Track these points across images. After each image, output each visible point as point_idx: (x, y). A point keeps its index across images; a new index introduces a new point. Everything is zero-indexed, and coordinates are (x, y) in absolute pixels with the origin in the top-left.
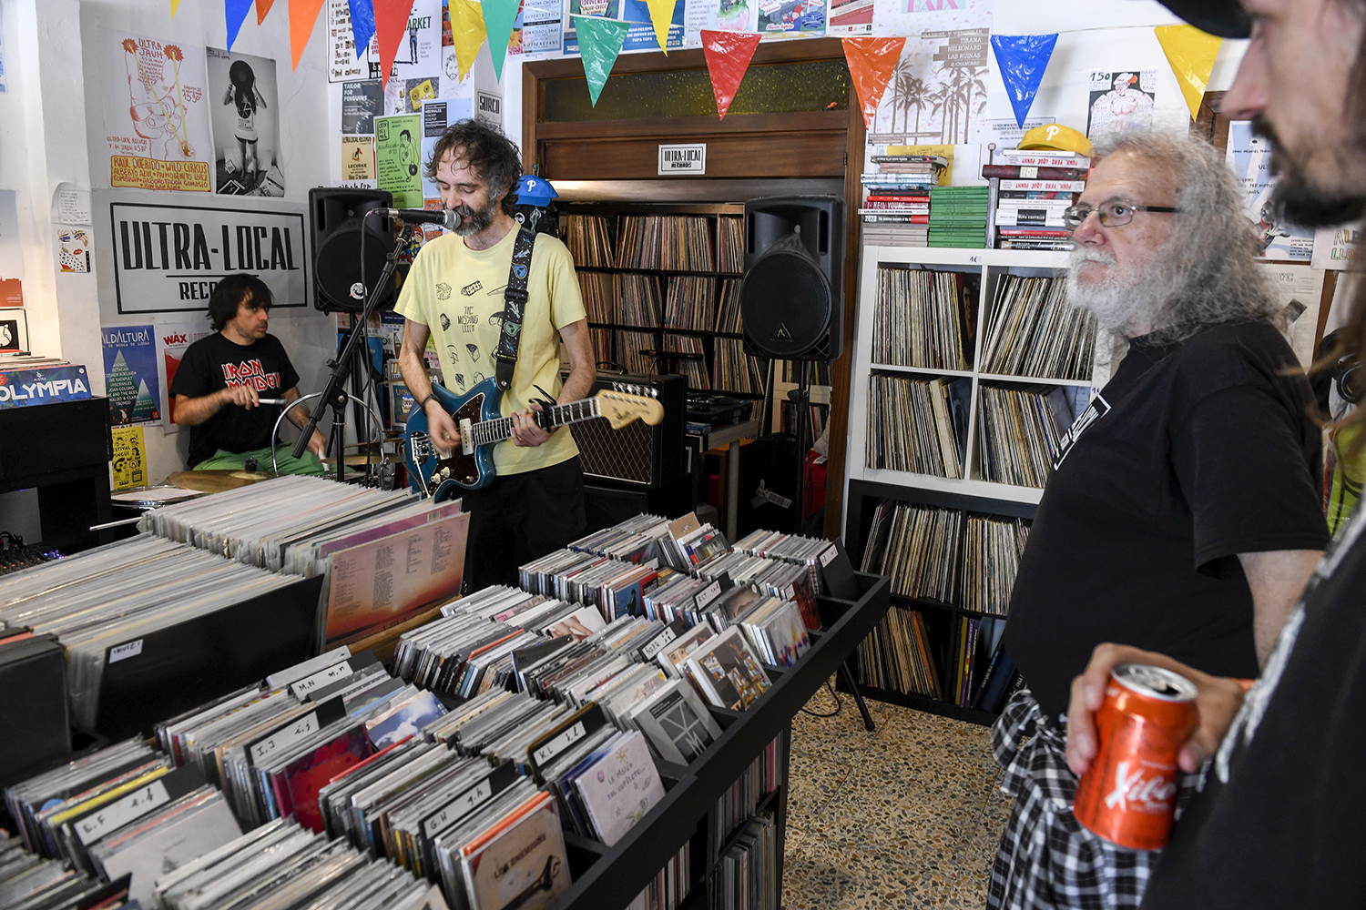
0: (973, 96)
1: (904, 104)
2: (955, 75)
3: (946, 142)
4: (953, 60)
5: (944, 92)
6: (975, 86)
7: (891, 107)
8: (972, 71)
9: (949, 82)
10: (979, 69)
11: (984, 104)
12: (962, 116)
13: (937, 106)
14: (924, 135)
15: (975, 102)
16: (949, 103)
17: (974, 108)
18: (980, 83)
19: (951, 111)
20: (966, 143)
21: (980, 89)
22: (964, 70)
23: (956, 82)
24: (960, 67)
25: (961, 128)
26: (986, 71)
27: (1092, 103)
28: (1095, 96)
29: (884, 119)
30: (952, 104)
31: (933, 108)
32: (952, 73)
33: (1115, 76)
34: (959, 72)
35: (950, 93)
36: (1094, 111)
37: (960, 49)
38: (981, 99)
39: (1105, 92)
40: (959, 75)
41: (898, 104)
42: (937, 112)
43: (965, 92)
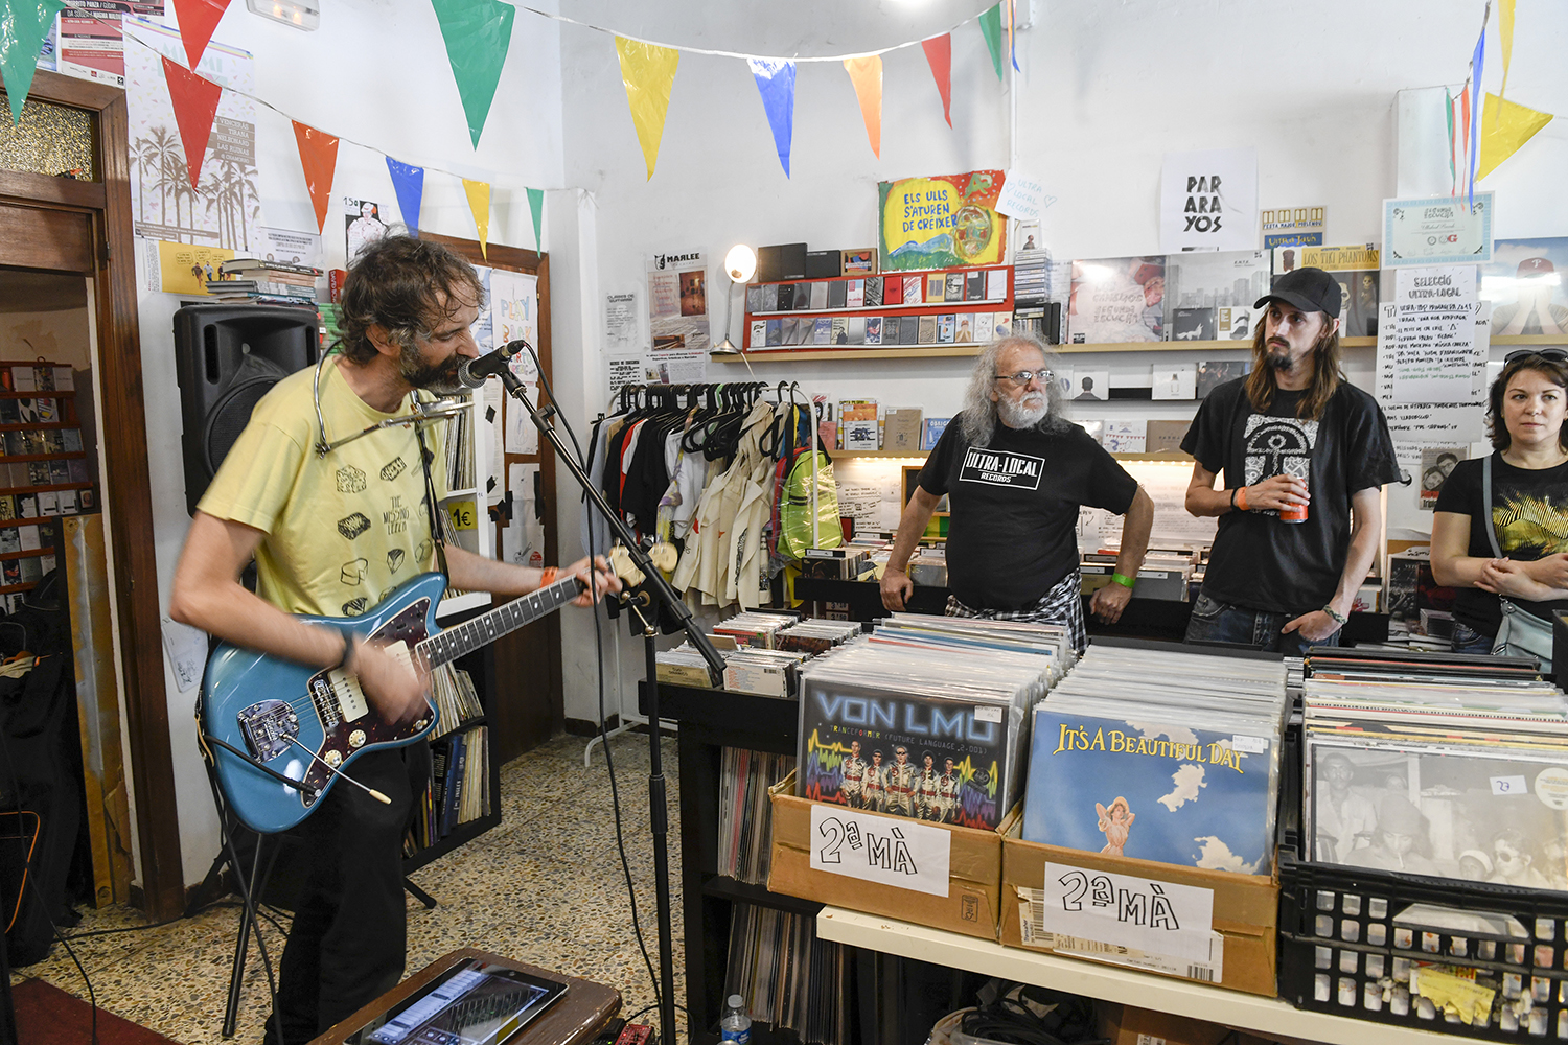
0: (246, 198)
1: (173, 191)
2: (226, 169)
3: (225, 246)
4: (223, 151)
5: (216, 186)
6: (246, 186)
7: (159, 191)
8: (243, 170)
9: (220, 176)
10: (249, 168)
11: (257, 208)
12: (238, 218)
13: (211, 201)
14: (202, 233)
15: (250, 205)
16: (222, 201)
17: (249, 211)
18: (250, 183)
19: (226, 210)
20: (246, 250)
21: (251, 192)
22: (234, 164)
23: (228, 177)
24: (230, 161)
25: (239, 231)
26: (255, 172)
27: (347, 227)
28: (350, 219)
29: (152, 204)
30: (226, 202)
31: (206, 202)
32: (223, 166)
33: (362, 203)
34: (230, 167)
35: (221, 189)
36: (350, 235)
37: (230, 140)
38: (254, 203)
39: (356, 218)
40: (229, 169)
41: (166, 190)
42: (211, 209)
43: (237, 190)
